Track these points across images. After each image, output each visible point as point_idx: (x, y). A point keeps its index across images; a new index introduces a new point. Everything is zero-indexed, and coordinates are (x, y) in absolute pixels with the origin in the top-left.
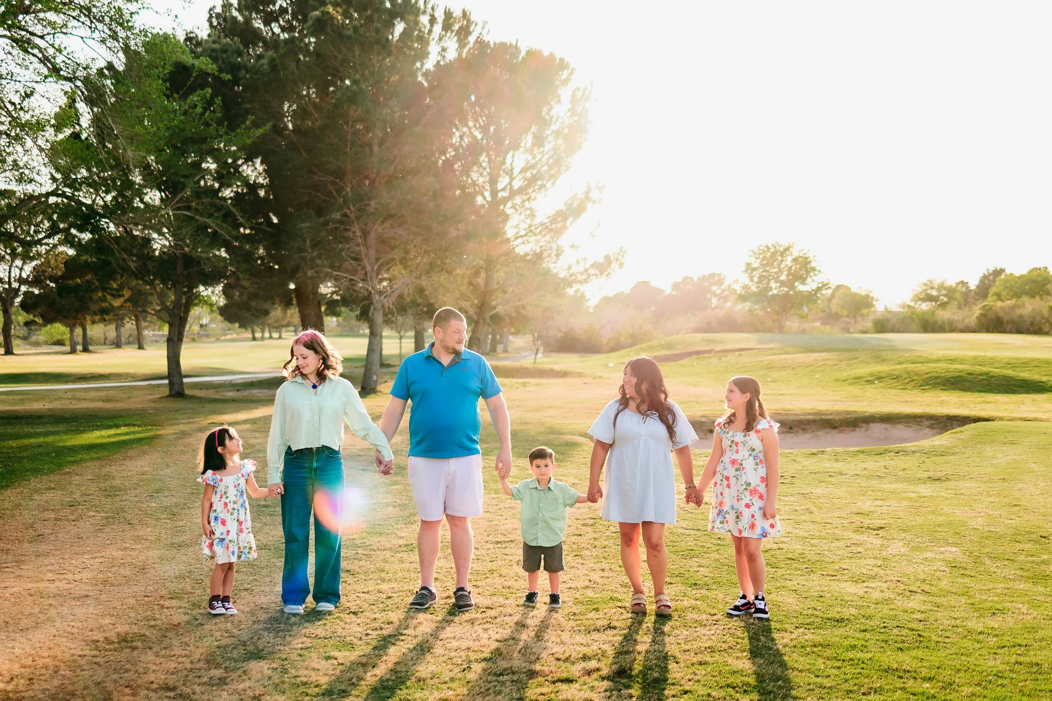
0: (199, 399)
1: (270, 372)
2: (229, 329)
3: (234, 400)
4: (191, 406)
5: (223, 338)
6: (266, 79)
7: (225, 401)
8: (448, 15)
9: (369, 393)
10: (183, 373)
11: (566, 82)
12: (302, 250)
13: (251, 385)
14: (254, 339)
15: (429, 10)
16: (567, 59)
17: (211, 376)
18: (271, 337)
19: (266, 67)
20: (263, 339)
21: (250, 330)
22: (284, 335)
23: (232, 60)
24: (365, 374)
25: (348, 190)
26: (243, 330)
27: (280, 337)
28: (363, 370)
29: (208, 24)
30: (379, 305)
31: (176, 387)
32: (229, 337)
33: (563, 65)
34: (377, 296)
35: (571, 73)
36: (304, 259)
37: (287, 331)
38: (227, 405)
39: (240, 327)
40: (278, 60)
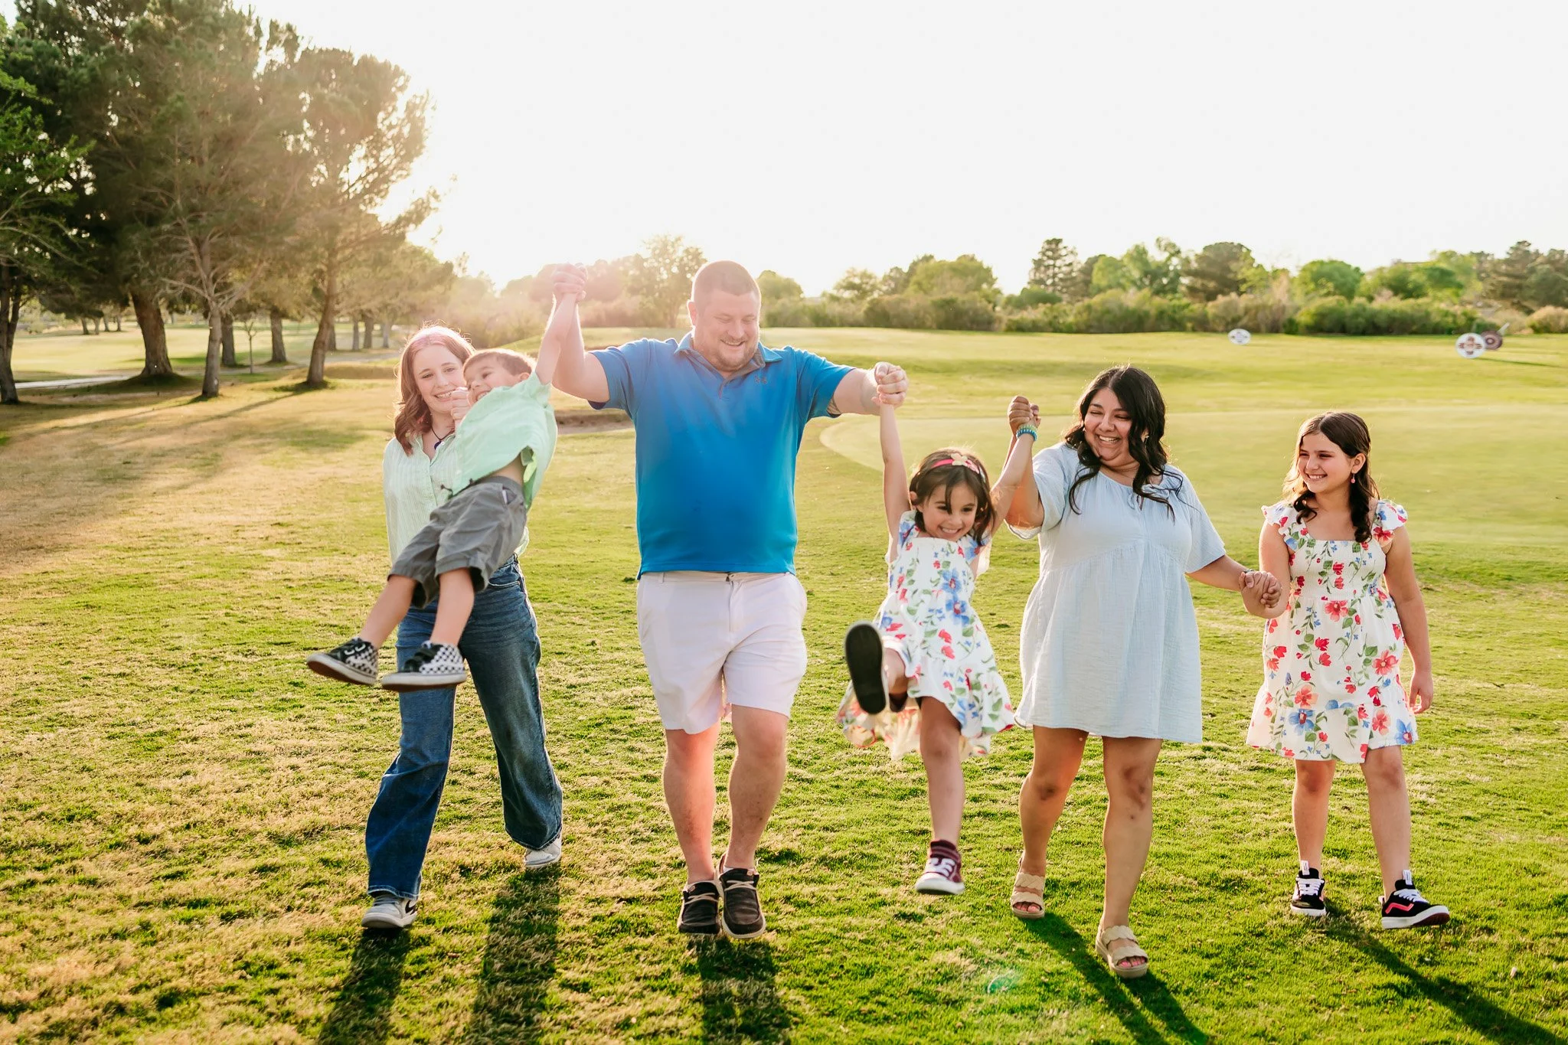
0: (35, 405)
1: (104, 376)
2: (53, 320)
3: (71, 406)
4: (26, 412)
5: (46, 331)
6: (87, 89)
7: (63, 407)
8: (274, 26)
9: (210, 397)
10: (15, 378)
11: (401, 89)
12: (134, 260)
13: (89, 390)
14: (86, 332)
15: (254, 22)
16: (402, 67)
17: (43, 381)
18: (107, 330)
19: (85, 77)
20: (97, 332)
21: (80, 322)
22: (124, 325)
23: (49, 64)
24: (206, 376)
25: (178, 202)
26: (72, 321)
27: (119, 330)
28: (203, 373)
29: (15, 6)
30: (217, 313)
31: (9, 395)
32: (53, 330)
33: (398, 73)
34: (214, 304)
35: (407, 80)
36: (136, 269)
37: (127, 321)
38: (66, 410)
39: (67, 318)
40: (98, 68)
